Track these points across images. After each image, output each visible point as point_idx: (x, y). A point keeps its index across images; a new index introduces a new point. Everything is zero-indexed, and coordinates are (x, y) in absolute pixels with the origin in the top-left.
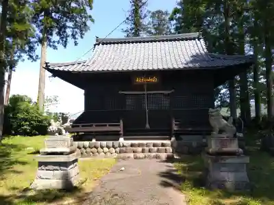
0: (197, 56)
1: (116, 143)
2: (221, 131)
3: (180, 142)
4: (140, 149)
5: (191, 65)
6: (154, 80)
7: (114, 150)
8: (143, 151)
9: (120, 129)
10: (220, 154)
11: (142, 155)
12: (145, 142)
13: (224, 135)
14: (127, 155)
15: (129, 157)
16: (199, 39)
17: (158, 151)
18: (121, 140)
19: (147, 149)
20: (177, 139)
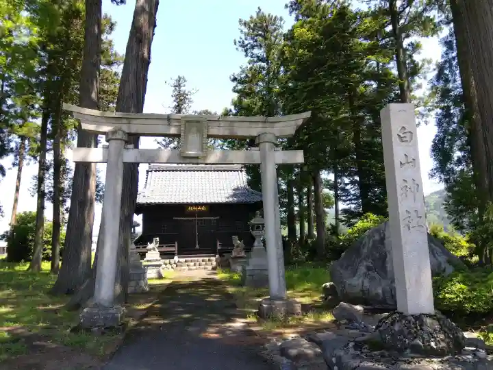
0: (237, 189)
1: (172, 261)
2: (238, 247)
3: (223, 258)
4: (192, 264)
5: (231, 199)
6: (203, 208)
7: (170, 267)
8: (195, 265)
9: (175, 249)
10: (236, 258)
11: (194, 267)
12: (196, 259)
13: (239, 249)
14: (183, 268)
15: (184, 269)
16: (241, 171)
17: (206, 264)
18: (176, 258)
19: (198, 263)
20: (220, 256)
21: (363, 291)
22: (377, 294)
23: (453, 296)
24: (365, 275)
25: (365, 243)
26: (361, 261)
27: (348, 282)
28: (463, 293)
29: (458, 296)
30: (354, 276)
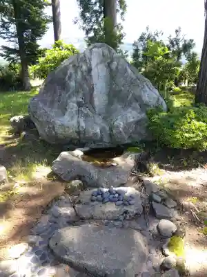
21: (79, 133)
22: (96, 134)
23: (192, 135)
24: (78, 112)
25: (71, 74)
26: (70, 97)
27: (58, 122)
28: (202, 131)
29: (197, 135)
30: (64, 114)
